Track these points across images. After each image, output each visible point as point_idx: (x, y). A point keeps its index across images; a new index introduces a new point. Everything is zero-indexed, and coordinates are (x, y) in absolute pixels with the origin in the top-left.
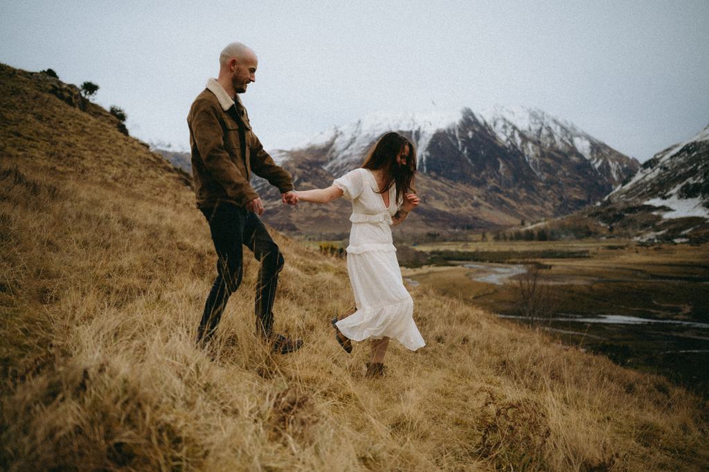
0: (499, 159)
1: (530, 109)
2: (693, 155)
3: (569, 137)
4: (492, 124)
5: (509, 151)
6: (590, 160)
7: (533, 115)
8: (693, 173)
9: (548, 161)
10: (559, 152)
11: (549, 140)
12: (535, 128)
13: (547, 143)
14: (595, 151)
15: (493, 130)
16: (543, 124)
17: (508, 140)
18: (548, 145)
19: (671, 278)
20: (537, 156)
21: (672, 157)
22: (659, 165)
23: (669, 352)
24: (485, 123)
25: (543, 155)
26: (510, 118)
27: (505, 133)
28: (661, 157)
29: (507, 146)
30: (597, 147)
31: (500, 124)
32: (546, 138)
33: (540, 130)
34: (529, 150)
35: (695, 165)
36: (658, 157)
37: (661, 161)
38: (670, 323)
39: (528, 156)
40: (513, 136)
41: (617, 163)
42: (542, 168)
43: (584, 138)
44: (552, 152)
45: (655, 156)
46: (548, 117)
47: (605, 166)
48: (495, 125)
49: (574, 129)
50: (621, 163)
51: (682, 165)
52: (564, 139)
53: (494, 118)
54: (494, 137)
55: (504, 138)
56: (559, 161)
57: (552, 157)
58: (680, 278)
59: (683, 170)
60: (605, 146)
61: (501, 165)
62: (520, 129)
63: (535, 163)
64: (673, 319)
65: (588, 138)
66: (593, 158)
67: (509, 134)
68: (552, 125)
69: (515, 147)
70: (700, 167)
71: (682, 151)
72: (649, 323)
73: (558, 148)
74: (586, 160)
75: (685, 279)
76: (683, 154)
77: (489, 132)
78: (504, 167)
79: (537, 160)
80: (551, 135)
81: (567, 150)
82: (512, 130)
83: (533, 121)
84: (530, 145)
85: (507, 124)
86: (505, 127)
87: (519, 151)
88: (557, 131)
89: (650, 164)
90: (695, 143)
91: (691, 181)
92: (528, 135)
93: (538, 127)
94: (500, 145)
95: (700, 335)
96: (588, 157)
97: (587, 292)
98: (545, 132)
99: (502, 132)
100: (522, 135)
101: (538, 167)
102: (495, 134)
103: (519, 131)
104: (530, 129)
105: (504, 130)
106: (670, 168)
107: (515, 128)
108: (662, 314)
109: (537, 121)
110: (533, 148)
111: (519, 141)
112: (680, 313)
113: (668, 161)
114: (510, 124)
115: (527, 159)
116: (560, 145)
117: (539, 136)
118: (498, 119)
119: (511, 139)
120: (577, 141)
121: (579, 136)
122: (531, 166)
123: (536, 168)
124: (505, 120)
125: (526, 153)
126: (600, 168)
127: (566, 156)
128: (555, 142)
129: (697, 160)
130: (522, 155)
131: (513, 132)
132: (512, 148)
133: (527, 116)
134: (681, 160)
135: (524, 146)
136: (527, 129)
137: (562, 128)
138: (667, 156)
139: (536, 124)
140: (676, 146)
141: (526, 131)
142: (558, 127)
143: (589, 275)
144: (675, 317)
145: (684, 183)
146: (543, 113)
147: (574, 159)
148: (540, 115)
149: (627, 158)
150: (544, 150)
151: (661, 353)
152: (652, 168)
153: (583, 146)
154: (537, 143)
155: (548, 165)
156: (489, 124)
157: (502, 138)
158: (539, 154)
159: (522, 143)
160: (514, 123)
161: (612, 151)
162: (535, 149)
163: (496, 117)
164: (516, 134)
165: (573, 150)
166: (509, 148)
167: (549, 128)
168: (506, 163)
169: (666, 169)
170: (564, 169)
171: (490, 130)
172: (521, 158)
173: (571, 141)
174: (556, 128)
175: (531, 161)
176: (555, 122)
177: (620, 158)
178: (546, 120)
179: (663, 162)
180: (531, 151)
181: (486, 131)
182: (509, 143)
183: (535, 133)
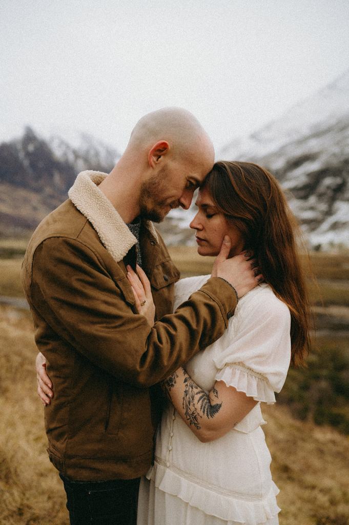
0: (54, 171)
1: (82, 132)
4: (49, 142)
15: (50, 147)
16: (90, 146)
17: (62, 155)
24: (43, 140)
26: (64, 138)
31: (56, 142)
33: (89, 150)
34: (79, 166)
48: (52, 142)
53: (51, 136)
54: (51, 153)
55: (59, 154)
61: (56, 176)
62: (73, 147)
68: (98, 147)
78: (58, 178)
83: (83, 141)
84: (80, 161)
85: (62, 144)
86: (60, 146)
92: (80, 153)
93: (87, 147)
94: (55, 160)
98: (92, 152)
100: (74, 153)
102: (51, 150)
103: (71, 149)
104: (81, 148)
107: (68, 147)
117: (88, 155)
118: (54, 137)
124: (60, 139)
131: (67, 150)
133: (78, 137)
137: (107, 150)
141: (77, 150)
146: (91, 137)
159: (75, 159)
160: (67, 143)
166: (63, 163)
167: (96, 150)
168: (60, 174)
171: (47, 146)
174: (101, 150)
178: (94, 142)
182: (63, 159)
183: (85, 152)
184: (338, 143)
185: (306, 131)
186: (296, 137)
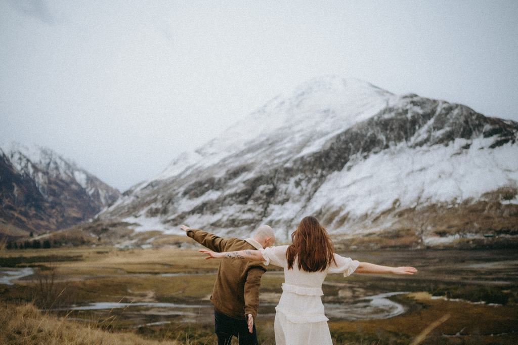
0: (14, 184)
1: (42, 148)
2: (156, 188)
3: (71, 171)
4: (10, 156)
5: (22, 178)
6: (85, 189)
7: (44, 152)
8: (155, 200)
9: (54, 187)
10: (62, 181)
11: (55, 171)
12: (45, 162)
13: (54, 174)
14: (89, 182)
15: (10, 160)
16: (51, 159)
17: (22, 169)
18: (55, 176)
19: (140, 273)
20: (45, 183)
21: (142, 189)
22: (134, 194)
23: (140, 326)
24: (4, 155)
25: (50, 182)
26: (24, 152)
27: (20, 164)
28: (134, 190)
29: (22, 174)
30: (91, 180)
31: (17, 156)
32: (53, 170)
33: (49, 164)
34: (39, 178)
35: (156, 195)
36: (133, 189)
37: (135, 191)
38: (140, 306)
39: (38, 182)
40: (26, 167)
41: (105, 191)
42: (49, 192)
43: (81, 172)
44: (58, 181)
45: (131, 188)
46: (55, 154)
47: (96, 193)
48: (12, 156)
49: (74, 164)
50: (107, 192)
51: (149, 195)
52: (67, 171)
53: (11, 151)
54: (11, 166)
55: (19, 167)
56: (62, 188)
57: (57, 184)
58: (147, 273)
59: (148, 199)
60: (97, 179)
61: (16, 189)
62: (33, 161)
63: (43, 188)
64: (142, 302)
65: (85, 172)
66: (87, 188)
67: (23, 164)
68: (58, 161)
69: (28, 175)
70: (159, 197)
71: (148, 185)
72: (126, 306)
73: (62, 178)
74: (83, 189)
75: (150, 273)
76: (148, 188)
77: (6, 162)
78: (17, 190)
79: (46, 186)
80: (57, 168)
81: (68, 180)
82: (26, 162)
83: (43, 156)
84: (40, 175)
85: (22, 157)
86: (20, 159)
87: (31, 178)
88: (62, 166)
89: (127, 193)
90: (156, 181)
91: (153, 206)
92: (39, 167)
93: (48, 161)
94: (15, 173)
95: (160, 311)
96: (84, 186)
97: (81, 286)
98: (52, 165)
99: (18, 163)
100: (34, 166)
101: (46, 192)
102: (12, 164)
103: (31, 163)
104: (41, 162)
105: (19, 161)
106: (140, 196)
107: (28, 160)
108: (135, 299)
109: (47, 157)
110: (42, 176)
111: (31, 171)
112: (146, 297)
113: (140, 192)
114: (25, 157)
115: (37, 186)
116: (63, 176)
117: (48, 168)
118: (14, 153)
119: (25, 169)
120: (77, 174)
121: (78, 170)
122: (40, 190)
123: (44, 192)
124: (20, 153)
125: (37, 180)
126: (93, 195)
127: (68, 184)
128: (60, 174)
129: (158, 192)
130: (34, 181)
131: (27, 164)
132: (25, 176)
133: (39, 152)
134: (147, 192)
135: (35, 174)
136: (39, 162)
137: (66, 163)
138: (138, 189)
139: (45, 158)
140: (144, 182)
141: (37, 164)
142: (63, 164)
143: (83, 273)
144: (143, 300)
145: (149, 208)
146: (52, 152)
147: (74, 187)
148: (49, 152)
149: (112, 188)
150: (51, 179)
151: (135, 327)
152: (128, 195)
153: (80, 178)
154: (46, 173)
155: (53, 190)
156: (7, 156)
157: (18, 167)
158: (47, 181)
159: (34, 173)
160: (28, 157)
161: (102, 183)
162: (44, 178)
163: (13, 151)
164: (29, 165)
165: (73, 181)
166: (23, 176)
167: (55, 163)
168: (20, 187)
169: (137, 197)
170: (66, 194)
171: (8, 160)
172: (32, 183)
173: (72, 173)
174: (61, 163)
175: (41, 187)
176: (61, 158)
177: (107, 188)
178: (54, 157)
179: (136, 192)
180: (40, 179)
181: (4, 162)
182: (23, 171)
183: (45, 165)
184: (268, 156)
185: (242, 147)
186: (234, 152)
